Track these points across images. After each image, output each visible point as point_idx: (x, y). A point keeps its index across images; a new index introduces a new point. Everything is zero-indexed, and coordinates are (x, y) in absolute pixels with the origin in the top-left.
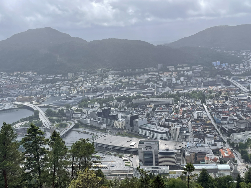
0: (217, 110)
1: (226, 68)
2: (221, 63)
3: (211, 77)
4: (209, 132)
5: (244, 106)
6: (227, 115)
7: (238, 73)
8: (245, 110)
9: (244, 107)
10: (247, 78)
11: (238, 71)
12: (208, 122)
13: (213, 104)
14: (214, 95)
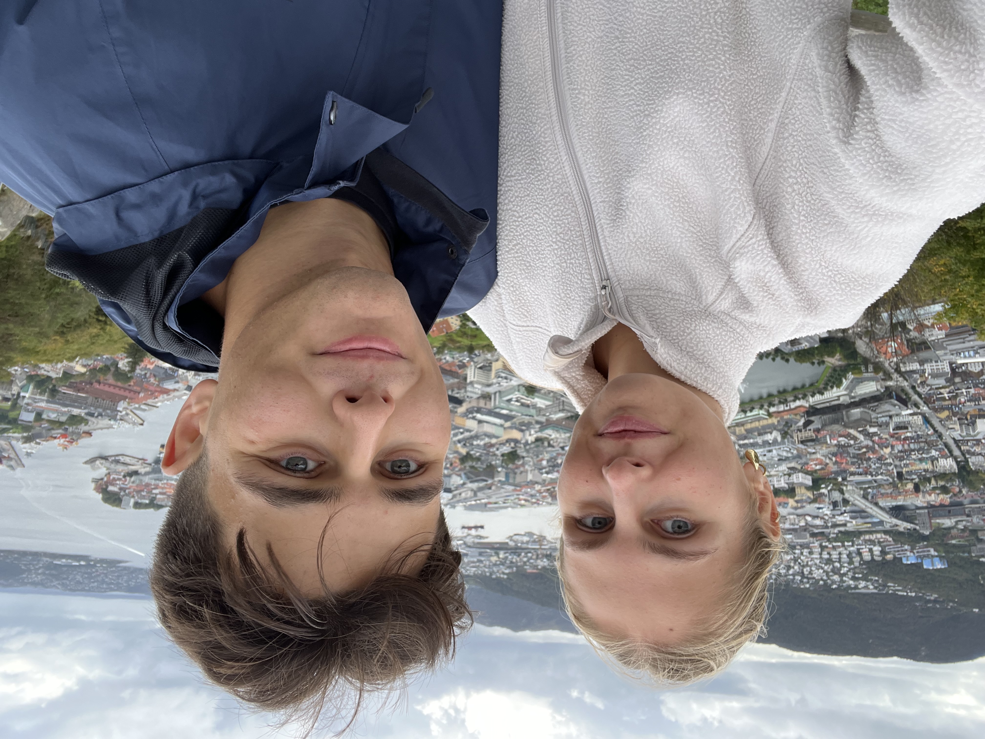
0: (922, 445)
1: (906, 550)
2: (921, 564)
3: (945, 529)
4: (942, 391)
5: (855, 460)
6: (896, 436)
7: (873, 537)
8: (851, 450)
9: (854, 457)
10: (849, 525)
11: (872, 542)
12: (946, 413)
13: (933, 460)
14: (933, 482)
